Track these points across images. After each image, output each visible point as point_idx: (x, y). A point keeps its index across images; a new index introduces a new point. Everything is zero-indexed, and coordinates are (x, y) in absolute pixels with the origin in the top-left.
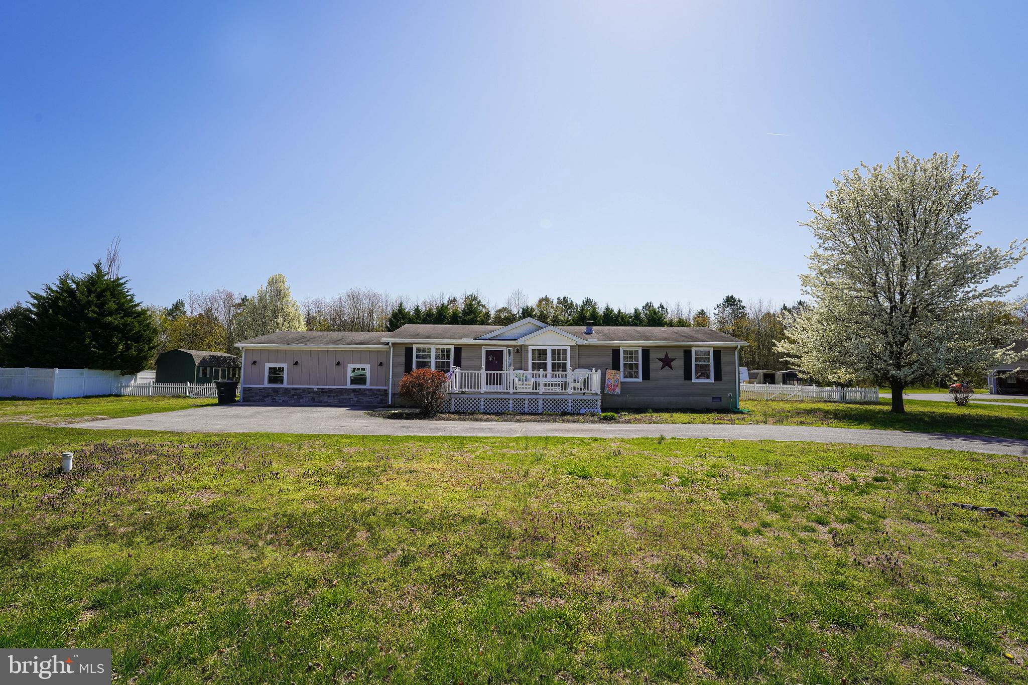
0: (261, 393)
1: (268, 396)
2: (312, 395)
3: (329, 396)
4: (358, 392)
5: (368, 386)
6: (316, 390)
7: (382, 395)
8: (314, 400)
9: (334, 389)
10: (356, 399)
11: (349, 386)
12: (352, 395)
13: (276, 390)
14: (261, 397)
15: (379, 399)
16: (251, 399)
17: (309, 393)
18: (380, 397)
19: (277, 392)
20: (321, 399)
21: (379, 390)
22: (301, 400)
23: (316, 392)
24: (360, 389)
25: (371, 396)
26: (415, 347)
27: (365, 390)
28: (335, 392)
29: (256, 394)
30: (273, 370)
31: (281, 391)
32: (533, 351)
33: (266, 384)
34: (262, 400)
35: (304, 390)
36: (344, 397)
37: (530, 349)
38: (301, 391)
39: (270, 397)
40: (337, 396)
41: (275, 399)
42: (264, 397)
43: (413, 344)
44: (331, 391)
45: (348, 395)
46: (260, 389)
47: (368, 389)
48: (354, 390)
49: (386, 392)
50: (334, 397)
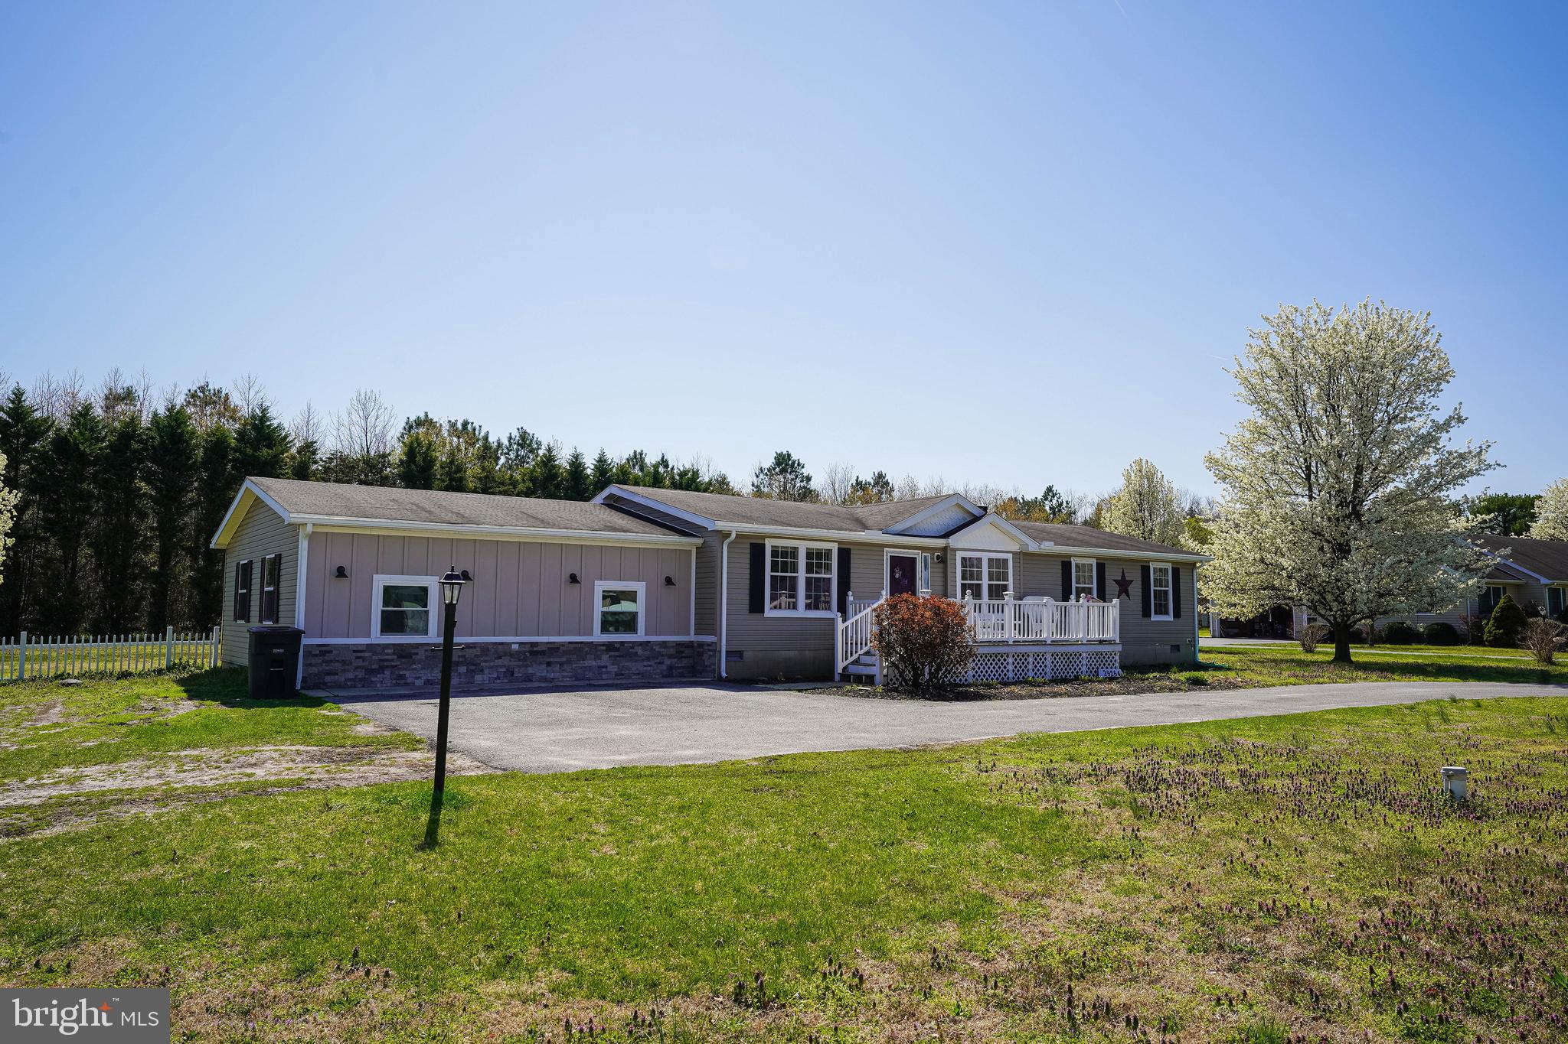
0: (360, 663)
1: (382, 669)
2: (505, 661)
3: (549, 664)
4: (618, 650)
5: (640, 635)
6: (515, 647)
7: (670, 657)
8: (512, 673)
9: (563, 644)
10: (614, 669)
11: (598, 636)
12: (605, 659)
13: (403, 651)
14: (361, 674)
15: (664, 667)
16: (328, 679)
17: (500, 658)
18: (668, 662)
19: (409, 656)
20: (530, 670)
21: (664, 644)
22: (478, 678)
23: (518, 652)
24: (623, 643)
25: (648, 659)
26: (769, 544)
27: (634, 644)
28: (565, 653)
29: (344, 662)
30: (392, 595)
31: (422, 654)
32: (964, 559)
33: (376, 636)
34: (365, 682)
35: (485, 648)
36: (587, 663)
37: (959, 555)
38: (477, 651)
39: (387, 672)
40: (569, 662)
41: (402, 677)
42: (370, 672)
43: (764, 537)
44: (554, 649)
45: (597, 658)
46: (357, 650)
47: (641, 644)
48: (610, 646)
49: (714, 648)
50: (561, 664)
